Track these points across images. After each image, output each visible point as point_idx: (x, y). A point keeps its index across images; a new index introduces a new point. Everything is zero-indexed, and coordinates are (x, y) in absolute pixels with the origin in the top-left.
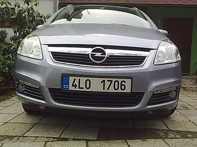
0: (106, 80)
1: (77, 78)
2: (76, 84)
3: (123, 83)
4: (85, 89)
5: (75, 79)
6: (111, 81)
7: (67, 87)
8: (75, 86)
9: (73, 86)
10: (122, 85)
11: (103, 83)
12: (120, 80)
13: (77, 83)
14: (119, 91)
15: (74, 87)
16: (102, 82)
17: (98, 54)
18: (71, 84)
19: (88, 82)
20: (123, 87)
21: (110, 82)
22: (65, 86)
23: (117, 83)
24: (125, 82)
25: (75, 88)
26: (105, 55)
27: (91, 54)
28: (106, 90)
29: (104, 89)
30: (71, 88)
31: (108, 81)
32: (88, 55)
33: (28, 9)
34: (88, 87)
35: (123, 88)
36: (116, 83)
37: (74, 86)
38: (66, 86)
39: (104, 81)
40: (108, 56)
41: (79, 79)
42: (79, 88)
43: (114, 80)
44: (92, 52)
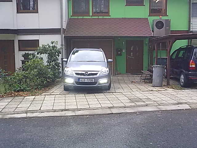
0: (88, 79)
17: (86, 73)
25: (81, 81)
32: (84, 73)
34: (84, 81)
35: (92, 81)
40: (89, 73)
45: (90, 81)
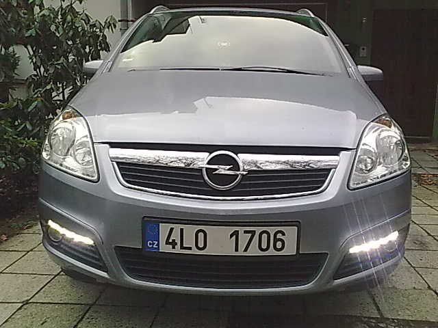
0: (241, 230)
1: (177, 227)
2: (174, 240)
3: (280, 236)
4: (195, 251)
5: (172, 229)
6: (253, 233)
7: (154, 246)
8: (174, 244)
9: (167, 243)
10: (276, 240)
11: (234, 237)
12: (272, 230)
13: (176, 236)
14: (272, 252)
15: (171, 246)
16: (231, 236)
17: (223, 170)
18: (163, 239)
19: (201, 235)
20: (279, 245)
21: (250, 235)
22: (150, 244)
23: (265, 236)
24: (284, 234)
25: (174, 248)
26: (239, 170)
27: (207, 169)
28: (241, 253)
29: (237, 250)
30: (165, 248)
31: (246, 232)
32: (200, 170)
33: (62, 9)
34: (201, 245)
35: (278, 247)
36: (263, 235)
37: (170, 243)
38: (153, 244)
39: (236, 233)
40: (245, 173)
41: (182, 230)
42: (181, 249)
43: (258, 230)
44: (208, 163)
45: (254, 251)
